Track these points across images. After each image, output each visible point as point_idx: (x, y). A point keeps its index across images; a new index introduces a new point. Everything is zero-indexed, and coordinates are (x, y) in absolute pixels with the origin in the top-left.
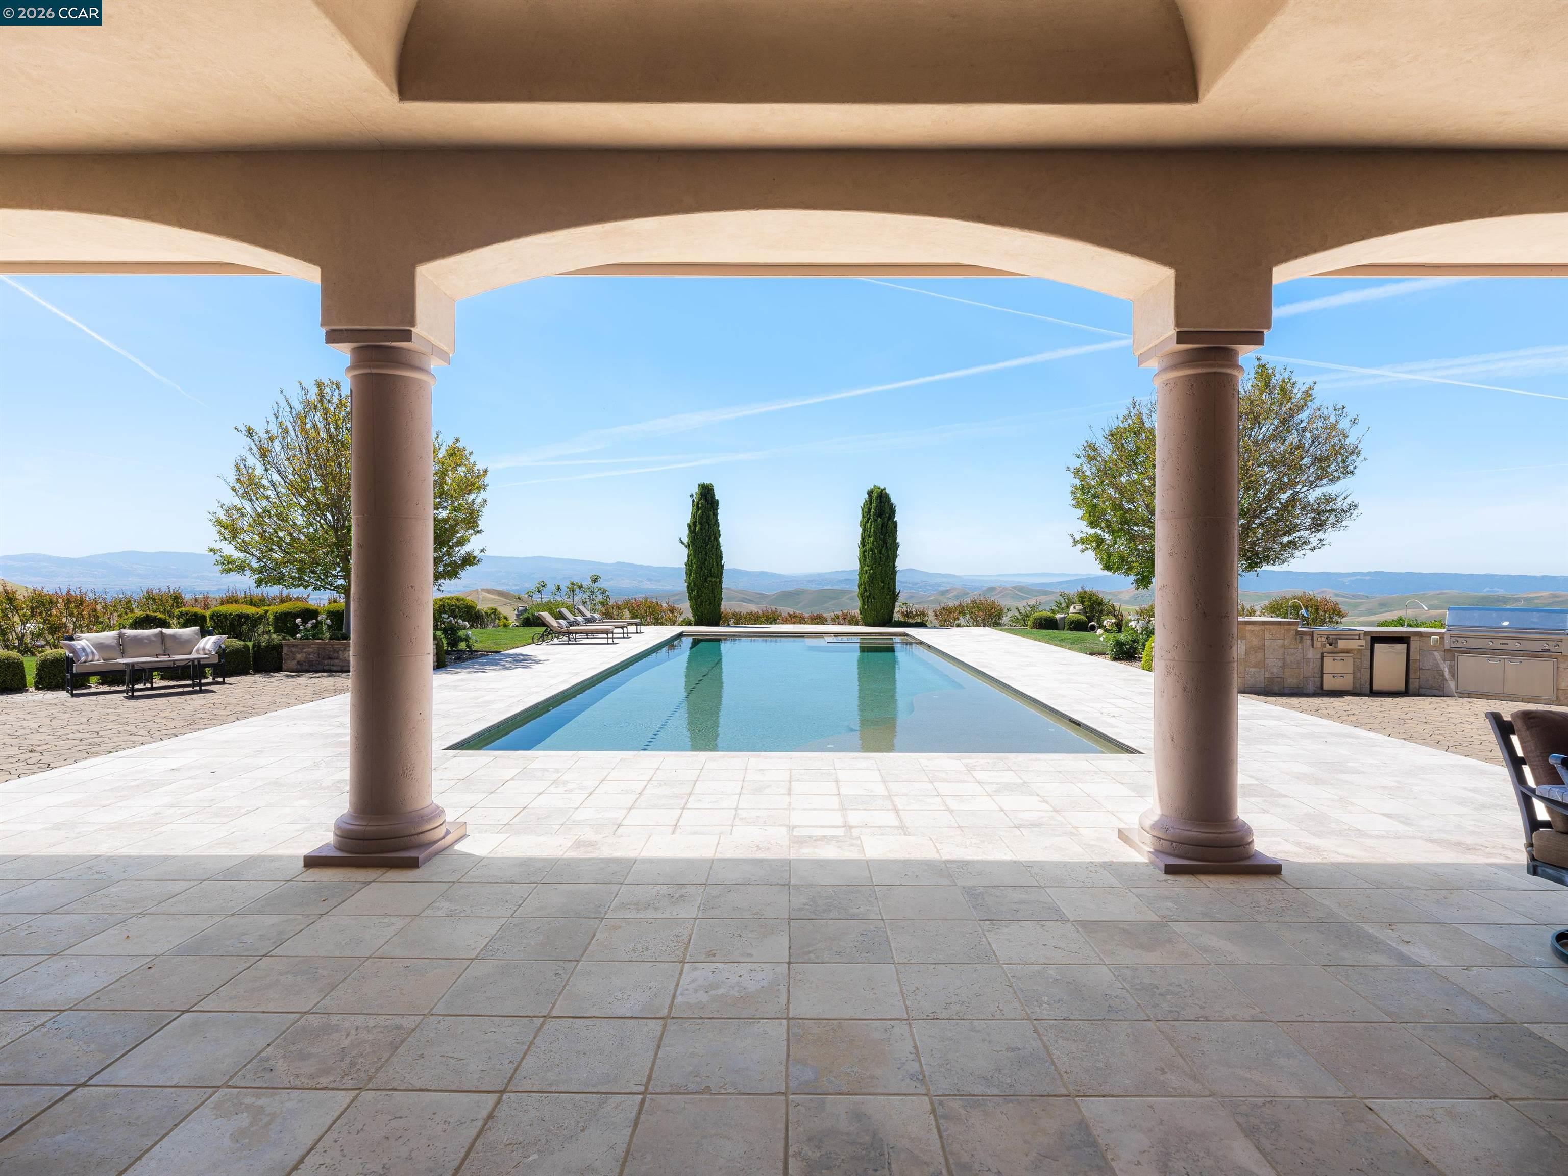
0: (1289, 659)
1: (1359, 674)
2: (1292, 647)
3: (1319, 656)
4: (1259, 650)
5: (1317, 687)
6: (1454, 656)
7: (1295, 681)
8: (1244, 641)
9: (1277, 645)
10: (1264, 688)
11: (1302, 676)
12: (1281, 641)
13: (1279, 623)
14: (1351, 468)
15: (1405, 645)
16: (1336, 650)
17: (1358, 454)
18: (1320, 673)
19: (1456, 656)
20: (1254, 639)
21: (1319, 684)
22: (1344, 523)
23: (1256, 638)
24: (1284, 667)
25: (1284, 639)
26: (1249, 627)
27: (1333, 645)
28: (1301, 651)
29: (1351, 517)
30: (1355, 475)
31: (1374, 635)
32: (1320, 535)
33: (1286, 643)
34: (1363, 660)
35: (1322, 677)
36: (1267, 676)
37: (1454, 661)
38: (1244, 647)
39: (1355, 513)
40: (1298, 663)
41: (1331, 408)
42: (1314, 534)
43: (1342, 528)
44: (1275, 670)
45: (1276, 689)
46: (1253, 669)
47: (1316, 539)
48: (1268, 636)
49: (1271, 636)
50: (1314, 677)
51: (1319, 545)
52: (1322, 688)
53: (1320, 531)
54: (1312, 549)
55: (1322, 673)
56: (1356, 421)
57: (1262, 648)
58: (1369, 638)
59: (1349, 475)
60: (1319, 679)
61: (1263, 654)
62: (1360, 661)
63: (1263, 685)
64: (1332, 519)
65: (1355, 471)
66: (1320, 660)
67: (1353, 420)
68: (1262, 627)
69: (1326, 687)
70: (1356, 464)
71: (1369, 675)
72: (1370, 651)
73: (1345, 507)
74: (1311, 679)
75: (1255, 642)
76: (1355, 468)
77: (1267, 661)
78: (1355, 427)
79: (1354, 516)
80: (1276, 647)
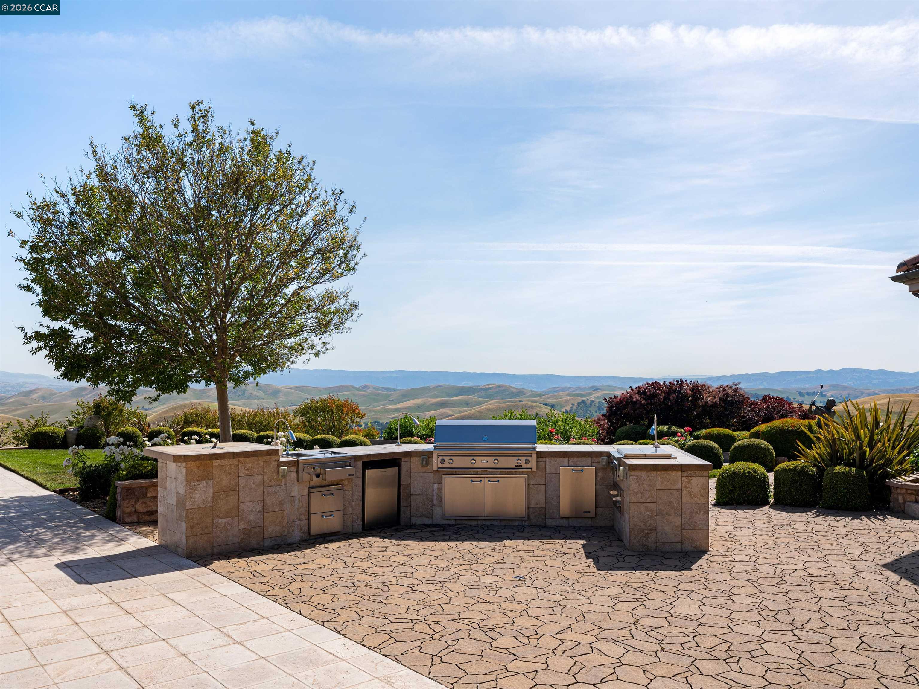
0: (269, 500)
1: (350, 509)
2: (273, 483)
3: (306, 492)
4: (231, 493)
5: (303, 533)
6: (442, 477)
7: (277, 529)
8: (210, 482)
9: (254, 483)
10: (239, 543)
11: (285, 521)
12: (260, 478)
13: (255, 454)
14: (352, 263)
15: (397, 468)
16: (325, 483)
17: (358, 248)
18: (307, 513)
19: (443, 478)
20: (225, 478)
21: (306, 528)
22: (347, 326)
23: (227, 477)
24: (262, 512)
25: (263, 474)
26: (216, 463)
27: (321, 476)
28: (284, 488)
29: (353, 317)
30: (358, 272)
31: (365, 459)
32: (325, 338)
33: (265, 479)
34: (354, 490)
35: (309, 519)
36: (242, 526)
37: (442, 483)
38: (211, 491)
39: (356, 312)
40: (281, 504)
41: (330, 192)
42: (319, 336)
43: (345, 330)
44: (252, 517)
45: (254, 543)
46: (224, 520)
47: (321, 342)
48: (242, 471)
49: (246, 472)
50: (300, 520)
51: (323, 349)
52: (309, 533)
53: (325, 332)
54: (317, 354)
55: (309, 514)
56: (354, 209)
57: (234, 489)
58: (360, 464)
59: (351, 272)
60: (306, 522)
61: (237, 496)
62: (351, 492)
63: (237, 540)
64: (336, 320)
65: (357, 268)
66: (307, 497)
67: (351, 208)
68: (236, 461)
69: (314, 530)
70: (357, 260)
71: (361, 508)
72: (361, 479)
73: (347, 307)
74: (297, 523)
75: (226, 481)
76: (356, 264)
77: (243, 506)
78: (353, 216)
79: (355, 316)
80: (253, 486)
